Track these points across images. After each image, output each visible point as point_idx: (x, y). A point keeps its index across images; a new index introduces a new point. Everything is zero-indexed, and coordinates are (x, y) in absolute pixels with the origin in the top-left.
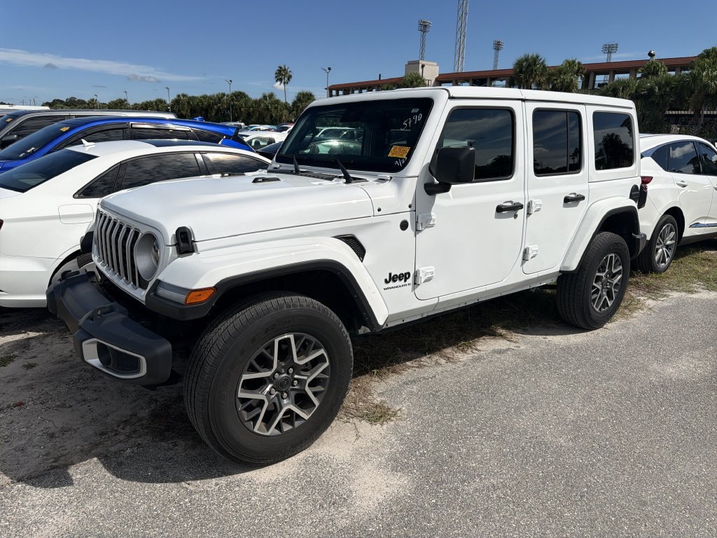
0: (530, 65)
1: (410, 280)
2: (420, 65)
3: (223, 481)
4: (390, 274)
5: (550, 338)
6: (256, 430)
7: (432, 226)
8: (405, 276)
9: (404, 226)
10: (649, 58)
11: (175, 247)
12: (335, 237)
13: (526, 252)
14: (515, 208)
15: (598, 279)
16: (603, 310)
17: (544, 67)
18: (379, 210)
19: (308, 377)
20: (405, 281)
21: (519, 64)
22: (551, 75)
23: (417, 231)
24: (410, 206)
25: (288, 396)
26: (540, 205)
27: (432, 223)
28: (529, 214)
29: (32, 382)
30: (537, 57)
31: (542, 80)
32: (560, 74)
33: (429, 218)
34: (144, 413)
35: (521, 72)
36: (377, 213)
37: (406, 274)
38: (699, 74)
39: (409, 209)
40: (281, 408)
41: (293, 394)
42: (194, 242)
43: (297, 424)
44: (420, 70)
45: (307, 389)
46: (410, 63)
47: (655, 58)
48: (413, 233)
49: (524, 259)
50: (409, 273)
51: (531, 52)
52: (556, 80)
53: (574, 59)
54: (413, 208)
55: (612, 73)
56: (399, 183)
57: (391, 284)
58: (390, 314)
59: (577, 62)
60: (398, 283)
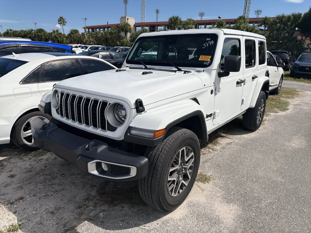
0: (175, 20)
1: (212, 117)
2: (127, 19)
4: (207, 114)
5: (243, 136)
6: (172, 195)
7: (220, 91)
9: (212, 92)
10: (219, 19)
11: (135, 109)
12: (190, 99)
13: (243, 101)
14: (241, 82)
15: (259, 110)
16: (259, 122)
17: (181, 21)
18: (205, 86)
19: (188, 166)
21: (171, 19)
22: (184, 25)
24: (214, 83)
26: (247, 80)
28: (244, 85)
29: (20, 185)
30: (178, 17)
31: (180, 27)
32: (187, 24)
33: (220, 88)
34: (94, 193)
35: (172, 23)
38: (240, 26)
39: (213, 85)
40: (180, 182)
41: (182, 175)
42: (143, 106)
43: (184, 188)
44: (127, 21)
45: (188, 172)
46: (122, 18)
47: (221, 19)
48: (214, 95)
49: (242, 104)
50: (212, 114)
51: (175, 15)
52: (186, 27)
53: (191, 18)
55: (205, 24)
56: (209, 73)
59: (192, 19)
60: (209, 118)
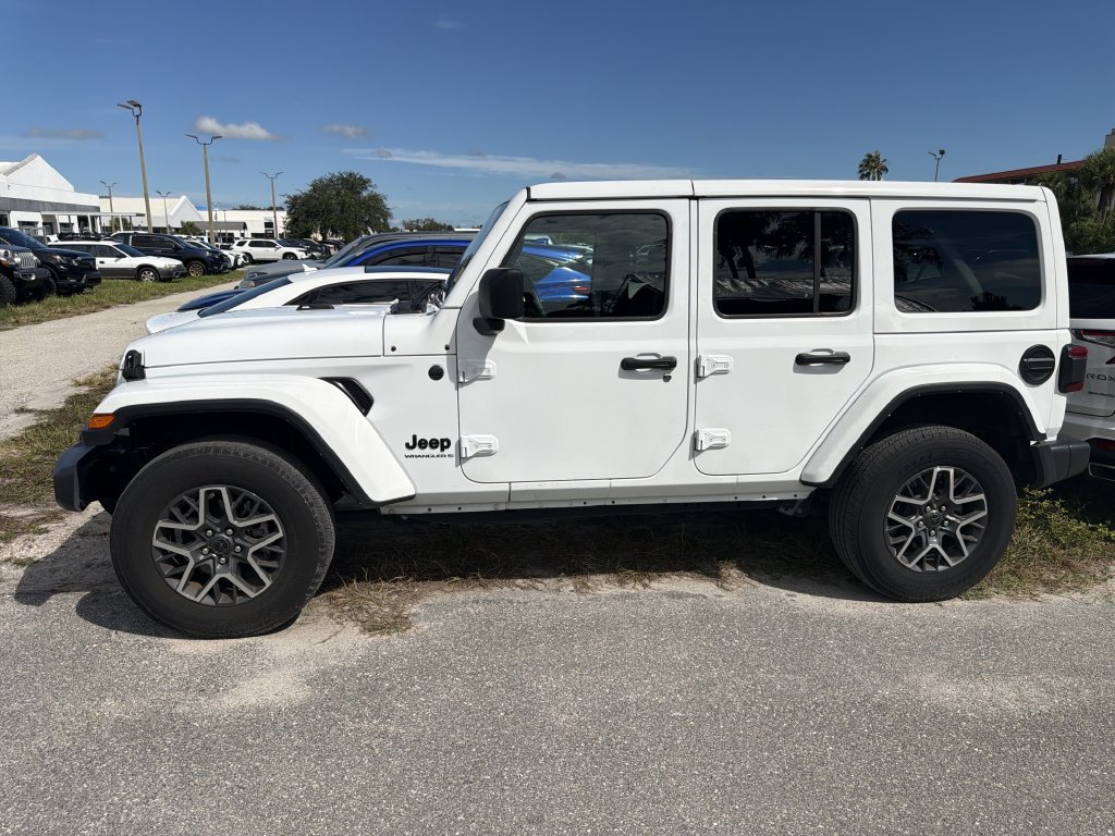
1: (452, 450)
3: (143, 639)
4: (415, 437)
6: (179, 590)
7: (488, 378)
8: (443, 444)
9: (436, 373)
11: (124, 372)
13: (695, 439)
14: (664, 366)
15: (904, 510)
16: (929, 568)
18: (393, 349)
19: (253, 545)
20: (442, 450)
23: (459, 385)
24: (447, 348)
25: (227, 562)
26: (727, 364)
27: (484, 373)
28: (698, 378)
33: (481, 366)
36: (388, 351)
37: (443, 440)
39: (445, 352)
40: (215, 574)
41: (233, 561)
42: (143, 367)
43: (239, 599)
45: (250, 559)
48: (453, 385)
49: (695, 450)
50: (449, 442)
54: (452, 350)
57: (416, 451)
58: (419, 491)
60: (428, 451)
